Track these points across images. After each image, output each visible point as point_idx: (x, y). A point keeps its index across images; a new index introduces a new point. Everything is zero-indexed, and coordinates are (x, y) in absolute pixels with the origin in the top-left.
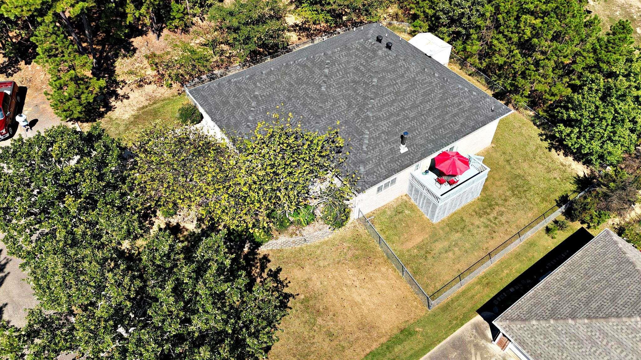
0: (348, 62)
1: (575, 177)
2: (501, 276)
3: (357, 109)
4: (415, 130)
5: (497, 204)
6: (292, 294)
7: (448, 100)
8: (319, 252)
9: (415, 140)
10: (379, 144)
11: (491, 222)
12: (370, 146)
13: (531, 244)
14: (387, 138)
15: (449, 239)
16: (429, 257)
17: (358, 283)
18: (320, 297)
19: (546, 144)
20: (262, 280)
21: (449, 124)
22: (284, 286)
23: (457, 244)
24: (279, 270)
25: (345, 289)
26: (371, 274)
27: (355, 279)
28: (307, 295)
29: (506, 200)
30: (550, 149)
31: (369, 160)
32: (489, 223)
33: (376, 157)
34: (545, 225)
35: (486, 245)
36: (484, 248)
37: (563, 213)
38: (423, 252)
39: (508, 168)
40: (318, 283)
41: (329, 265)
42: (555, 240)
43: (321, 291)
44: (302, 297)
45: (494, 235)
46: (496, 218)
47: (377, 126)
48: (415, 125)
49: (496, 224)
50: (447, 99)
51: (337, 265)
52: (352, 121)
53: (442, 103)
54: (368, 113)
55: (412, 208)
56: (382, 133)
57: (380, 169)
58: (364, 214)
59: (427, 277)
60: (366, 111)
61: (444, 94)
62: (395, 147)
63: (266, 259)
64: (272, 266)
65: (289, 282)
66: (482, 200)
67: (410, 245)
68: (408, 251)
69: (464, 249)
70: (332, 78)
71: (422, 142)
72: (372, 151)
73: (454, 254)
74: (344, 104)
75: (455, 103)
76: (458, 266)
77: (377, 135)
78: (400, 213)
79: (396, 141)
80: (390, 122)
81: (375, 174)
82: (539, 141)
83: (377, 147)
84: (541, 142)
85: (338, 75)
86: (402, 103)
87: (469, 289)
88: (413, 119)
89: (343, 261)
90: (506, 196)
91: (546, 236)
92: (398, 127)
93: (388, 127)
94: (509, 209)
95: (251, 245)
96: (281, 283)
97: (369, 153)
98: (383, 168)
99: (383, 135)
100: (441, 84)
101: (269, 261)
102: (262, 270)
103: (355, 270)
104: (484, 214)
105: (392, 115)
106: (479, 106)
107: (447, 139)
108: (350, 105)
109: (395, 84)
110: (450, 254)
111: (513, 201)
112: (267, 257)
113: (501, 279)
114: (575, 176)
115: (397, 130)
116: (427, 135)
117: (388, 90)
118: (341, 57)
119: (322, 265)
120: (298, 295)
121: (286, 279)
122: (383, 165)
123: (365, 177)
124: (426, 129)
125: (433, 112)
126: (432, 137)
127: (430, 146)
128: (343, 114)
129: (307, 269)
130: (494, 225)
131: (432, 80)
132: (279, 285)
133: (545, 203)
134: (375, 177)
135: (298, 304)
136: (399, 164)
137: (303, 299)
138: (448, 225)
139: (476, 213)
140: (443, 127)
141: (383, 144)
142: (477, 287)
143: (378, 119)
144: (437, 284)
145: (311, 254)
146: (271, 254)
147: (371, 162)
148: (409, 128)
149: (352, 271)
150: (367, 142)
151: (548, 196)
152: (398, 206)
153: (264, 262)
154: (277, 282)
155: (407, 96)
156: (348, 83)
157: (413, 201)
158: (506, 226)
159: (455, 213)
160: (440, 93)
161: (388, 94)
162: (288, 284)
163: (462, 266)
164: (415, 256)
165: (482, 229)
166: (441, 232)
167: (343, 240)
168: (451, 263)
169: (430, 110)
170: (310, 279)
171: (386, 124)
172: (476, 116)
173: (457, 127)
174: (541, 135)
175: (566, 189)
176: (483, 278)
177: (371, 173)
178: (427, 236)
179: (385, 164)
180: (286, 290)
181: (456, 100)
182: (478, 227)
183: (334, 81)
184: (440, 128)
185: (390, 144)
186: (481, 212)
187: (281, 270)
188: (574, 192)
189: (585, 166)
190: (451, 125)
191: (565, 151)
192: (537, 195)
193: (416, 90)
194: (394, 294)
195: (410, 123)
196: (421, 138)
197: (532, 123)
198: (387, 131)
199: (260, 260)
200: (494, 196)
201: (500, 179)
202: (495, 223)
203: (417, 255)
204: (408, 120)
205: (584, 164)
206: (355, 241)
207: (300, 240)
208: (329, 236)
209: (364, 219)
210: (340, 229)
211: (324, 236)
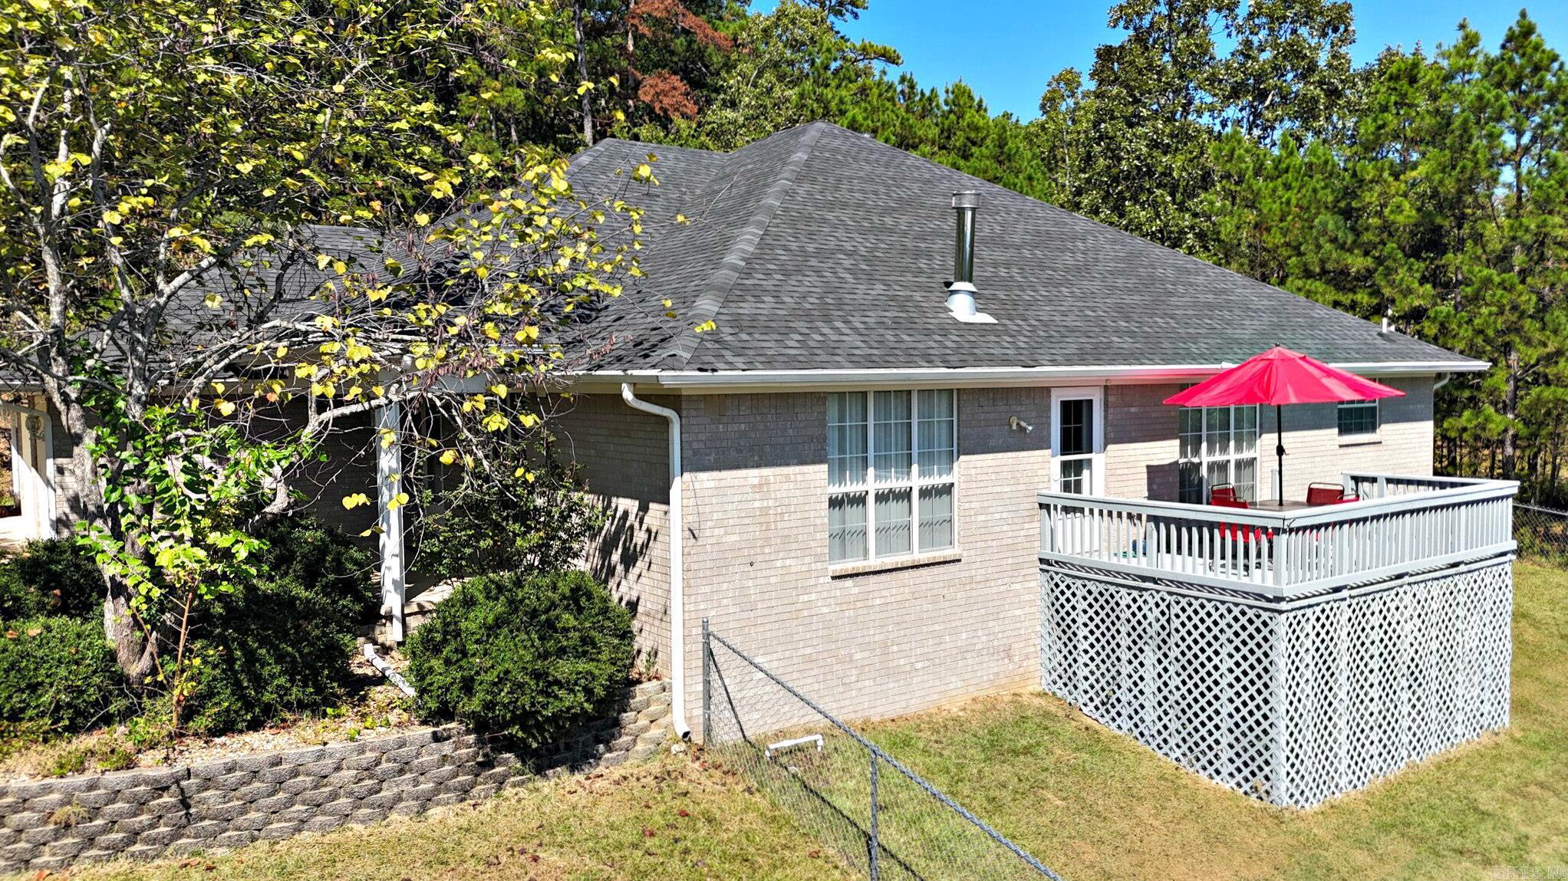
4: (1021, 289)
7: (1161, 271)
9: (1027, 308)
12: (769, 261)
21: (1197, 317)
31: (751, 290)
47: (812, 233)
50: (1153, 267)
53: (1132, 268)
57: (827, 330)
62: (919, 298)
71: (1074, 322)
72: (778, 276)
77: (811, 250)
79: (924, 288)
80: (881, 241)
81: (797, 337)
93: (874, 249)
97: (759, 276)
98: (847, 331)
99: (841, 256)
105: (886, 230)
107: (1204, 345)
116: (1090, 313)
122: (849, 324)
124: (1079, 299)
125: (1097, 275)
126: (1123, 324)
127: (1121, 342)
131: (1066, 221)
134: (792, 344)
136: (951, 345)
140: (1171, 317)
143: (813, 219)
147: (767, 298)
150: (751, 249)
160: (1114, 250)
167: (550, 834)
171: (860, 240)
173: (1240, 334)
184: (1156, 315)
185: (888, 286)
190: (1208, 321)
193: (998, 217)
196: (1063, 313)
198: (864, 254)
206: (649, 842)
207: (141, 805)
208: (436, 813)
209: (749, 752)
210: (546, 786)
211: (387, 793)
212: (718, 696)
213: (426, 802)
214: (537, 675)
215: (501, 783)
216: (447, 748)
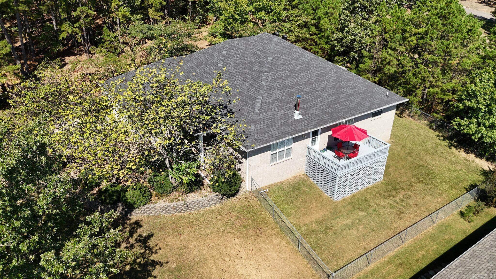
0: (247, 49)
1: (481, 171)
2: (417, 257)
3: (251, 82)
4: (310, 102)
5: (402, 189)
6: (160, 262)
7: (343, 83)
8: (201, 220)
9: (309, 110)
10: (272, 108)
11: (398, 203)
12: (263, 109)
13: (447, 227)
14: (280, 104)
15: (352, 217)
16: (330, 233)
17: (244, 253)
18: (195, 267)
19: (446, 143)
20: (128, 245)
21: (345, 101)
22: (152, 252)
23: (361, 222)
24: (150, 236)
25: (227, 259)
26: (261, 246)
27: (241, 249)
28: (180, 264)
29: (411, 185)
30: (450, 147)
31: (260, 121)
32: (395, 204)
33: (269, 119)
34: (459, 210)
35: (396, 225)
36: (393, 228)
37: (475, 200)
38: (322, 228)
39: (409, 158)
40: (196, 252)
41: (211, 233)
42: (472, 224)
43: (197, 260)
44: (174, 266)
45: (402, 216)
46: (403, 201)
47: (271, 94)
48: (310, 98)
49: (404, 206)
50: (341, 82)
51: (221, 234)
52: (246, 91)
53: (336, 84)
54: (262, 83)
55: (311, 186)
56: (276, 100)
57: (272, 130)
58: (258, 188)
59: (328, 253)
60: (260, 81)
61: (338, 77)
62: (289, 113)
63: (138, 224)
64: (143, 232)
65: (160, 249)
66: (386, 185)
67: (308, 219)
68: (305, 225)
69: (369, 227)
70: (229, 58)
71: (318, 112)
72: (264, 114)
73: (358, 231)
74: (240, 79)
75: (349, 86)
76: (364, 244)
77: (271, 101)
78: (297, 189)
79: (290, 109)
80: (284, 92)
81: (267, 134)
82: (437, 140)
83: (270, 111)
84: (439, 141)
85: (236, 57)
86: (297, 79)
87: (379, 269)
88: (308, 93)
89: (229, 230)
90: (411, 182)
91: (462, 220)
92: (292, 97)
93: (282, 96)
94: (416, 193)
95: (123, 209)
96: (150, 249)
97: (261, 115)
98: (275, 129)
99: (276, 102)
100: (335, 70)
101: (141, 226)
102: (131, 235)
103: (242, 240)
104: (389, 197)
105: (286, 87)
106: (374, 91)
107: (343, 113)
108: (245, 80)
109: (290, 64)
110: (355, 232)
111: (419, 187)
112: (139, 223)
113: (417, 260)
114: (481, 169)
115: (291, 100)
116: (322, 108)
117: (282, 67)
118: (240, 45)
119: (203, 232)
120: (167, 263)
121: (156, 246)
122: (275, 126)
123: (256, 135)
124: (321, 102)
125: (327, 90)
126: (328, 110)
127: (326, 117)
128: (238, 86)
129: (185, 235)
130: (401, 207)
131: (326, 66)
132: (147, 251)
133: (454, 190)
134: (266, 136)
135: (167, 274)
136: (293, 128)
137: (175, 268)
138: (350, 204)
139: (380, 194)
140: (339, 103)
141: (276, 109)
142: (389, 267)
143: (271, 88)
144: (340, 261)
145: (192, 222)
146: (146, 220)
147: (262, 123)
148: (304, 100)
149: (237, 241)
150: (260, 105)
151: (457, 184)
152: (296, 183)
153: (134, 228)
154: (145, 248)
155: (302, 75)
156: (245, 64)
157: (311, 180)
158: (415, 208)
159: (358, 194)
160: (334, 77)
161: (282, 71)
162: (158, 251)
163: (369, 243)
164: (313, 231)
165: (388, 209)
166: (343, 210)
167: (232, 209)
168: (356, 240)
169: (324, 88)
170: (186, 247)
171: (280, 93)
172: (372, 98)
173: (352, 105)
174: (438, 136)
175: (474, 179)
176: (394, 257)
177: (263, 133)
178: (327, 212)
179: (277, 127)
180: (154, 257)
181: (351, 84)
182: (384, 208)
183: (231, 61)
184: (336, 104)
185: (284, 110)
186: (386, 194)
187: (152, 235)
188: (483, 182)
189: (489, 162)
190: (347, 102)
191: (465, 149)
192: (444, 183)
193: (311, 71)
194: (287, 268)
195: (305, 96)
196: (316, 110)
197: (428, 128)
198: (280, 99)
199: (130, 225)
200: (399, 181)
201: (403, 168)
202: (402, 205)
203: (315, 230)
204: (302, 93)
205: (487, 160)
206: (245, 211)
207: (182, 206)
208: (217, 205)
209: (257, 192)
210: (230, 199)
211: (211, 203)
212: (253, 184)
213: (216, 204)
214: (230, 190)
215: (224, 200)
216: (217, 197)
